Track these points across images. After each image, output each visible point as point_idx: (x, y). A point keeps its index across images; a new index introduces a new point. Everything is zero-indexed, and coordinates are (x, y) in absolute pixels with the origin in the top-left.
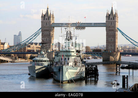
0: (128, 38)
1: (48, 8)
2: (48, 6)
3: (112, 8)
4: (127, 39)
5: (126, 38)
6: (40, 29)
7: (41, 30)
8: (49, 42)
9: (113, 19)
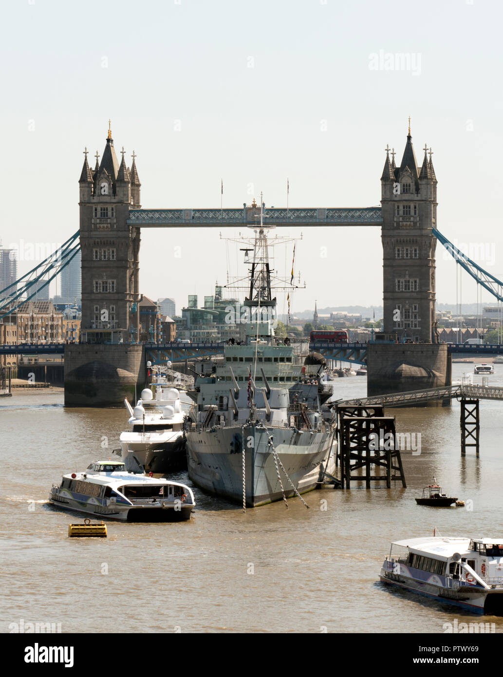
0: (483, 278)
1: (113, 138)
2: (110, 132)
3: (409, 138)
4: (479, 281)
5: (475, 277)
6: (75, 237)
7: (77, 241)
8: (116, 296)
9: (413, 187)
